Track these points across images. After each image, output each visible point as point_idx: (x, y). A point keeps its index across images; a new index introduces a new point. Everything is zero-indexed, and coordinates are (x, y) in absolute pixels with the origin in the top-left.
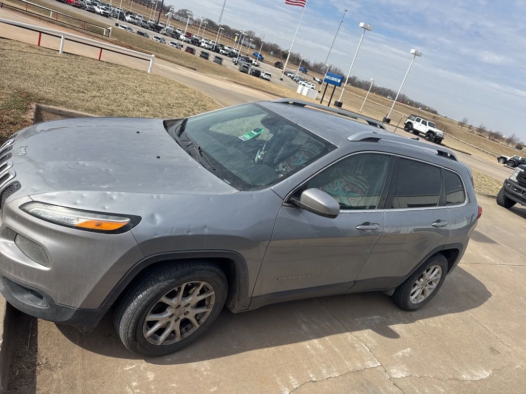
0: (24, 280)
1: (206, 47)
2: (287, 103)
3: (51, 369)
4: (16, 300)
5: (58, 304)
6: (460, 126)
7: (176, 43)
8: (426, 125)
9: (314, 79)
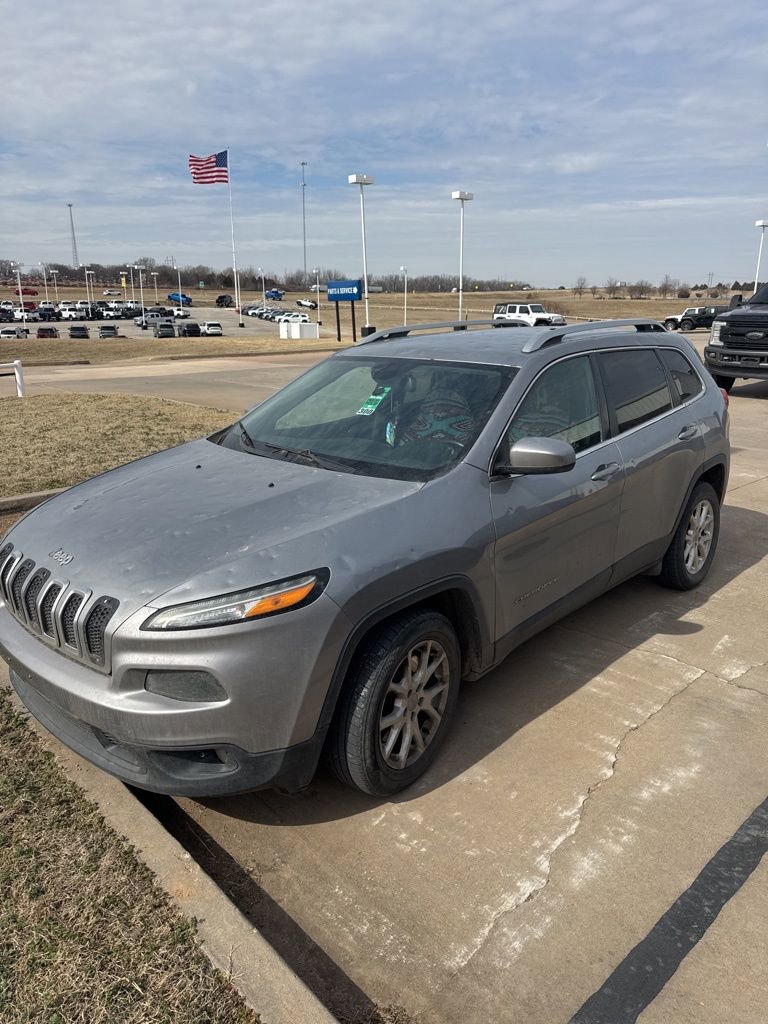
0: (192, 738)
1: (74, 316)
2: (381, 339)
3: (271, 870)
4: (181, 781)
5: (254, 755)
6: (578, 296)
7: (13, 329)
8: (528, 312)
9: (300, 304)
